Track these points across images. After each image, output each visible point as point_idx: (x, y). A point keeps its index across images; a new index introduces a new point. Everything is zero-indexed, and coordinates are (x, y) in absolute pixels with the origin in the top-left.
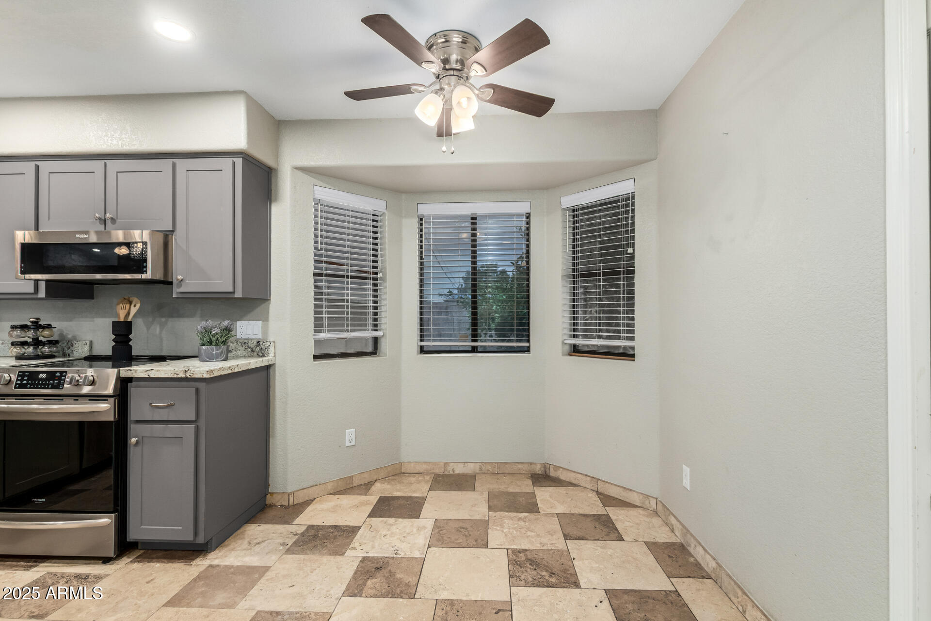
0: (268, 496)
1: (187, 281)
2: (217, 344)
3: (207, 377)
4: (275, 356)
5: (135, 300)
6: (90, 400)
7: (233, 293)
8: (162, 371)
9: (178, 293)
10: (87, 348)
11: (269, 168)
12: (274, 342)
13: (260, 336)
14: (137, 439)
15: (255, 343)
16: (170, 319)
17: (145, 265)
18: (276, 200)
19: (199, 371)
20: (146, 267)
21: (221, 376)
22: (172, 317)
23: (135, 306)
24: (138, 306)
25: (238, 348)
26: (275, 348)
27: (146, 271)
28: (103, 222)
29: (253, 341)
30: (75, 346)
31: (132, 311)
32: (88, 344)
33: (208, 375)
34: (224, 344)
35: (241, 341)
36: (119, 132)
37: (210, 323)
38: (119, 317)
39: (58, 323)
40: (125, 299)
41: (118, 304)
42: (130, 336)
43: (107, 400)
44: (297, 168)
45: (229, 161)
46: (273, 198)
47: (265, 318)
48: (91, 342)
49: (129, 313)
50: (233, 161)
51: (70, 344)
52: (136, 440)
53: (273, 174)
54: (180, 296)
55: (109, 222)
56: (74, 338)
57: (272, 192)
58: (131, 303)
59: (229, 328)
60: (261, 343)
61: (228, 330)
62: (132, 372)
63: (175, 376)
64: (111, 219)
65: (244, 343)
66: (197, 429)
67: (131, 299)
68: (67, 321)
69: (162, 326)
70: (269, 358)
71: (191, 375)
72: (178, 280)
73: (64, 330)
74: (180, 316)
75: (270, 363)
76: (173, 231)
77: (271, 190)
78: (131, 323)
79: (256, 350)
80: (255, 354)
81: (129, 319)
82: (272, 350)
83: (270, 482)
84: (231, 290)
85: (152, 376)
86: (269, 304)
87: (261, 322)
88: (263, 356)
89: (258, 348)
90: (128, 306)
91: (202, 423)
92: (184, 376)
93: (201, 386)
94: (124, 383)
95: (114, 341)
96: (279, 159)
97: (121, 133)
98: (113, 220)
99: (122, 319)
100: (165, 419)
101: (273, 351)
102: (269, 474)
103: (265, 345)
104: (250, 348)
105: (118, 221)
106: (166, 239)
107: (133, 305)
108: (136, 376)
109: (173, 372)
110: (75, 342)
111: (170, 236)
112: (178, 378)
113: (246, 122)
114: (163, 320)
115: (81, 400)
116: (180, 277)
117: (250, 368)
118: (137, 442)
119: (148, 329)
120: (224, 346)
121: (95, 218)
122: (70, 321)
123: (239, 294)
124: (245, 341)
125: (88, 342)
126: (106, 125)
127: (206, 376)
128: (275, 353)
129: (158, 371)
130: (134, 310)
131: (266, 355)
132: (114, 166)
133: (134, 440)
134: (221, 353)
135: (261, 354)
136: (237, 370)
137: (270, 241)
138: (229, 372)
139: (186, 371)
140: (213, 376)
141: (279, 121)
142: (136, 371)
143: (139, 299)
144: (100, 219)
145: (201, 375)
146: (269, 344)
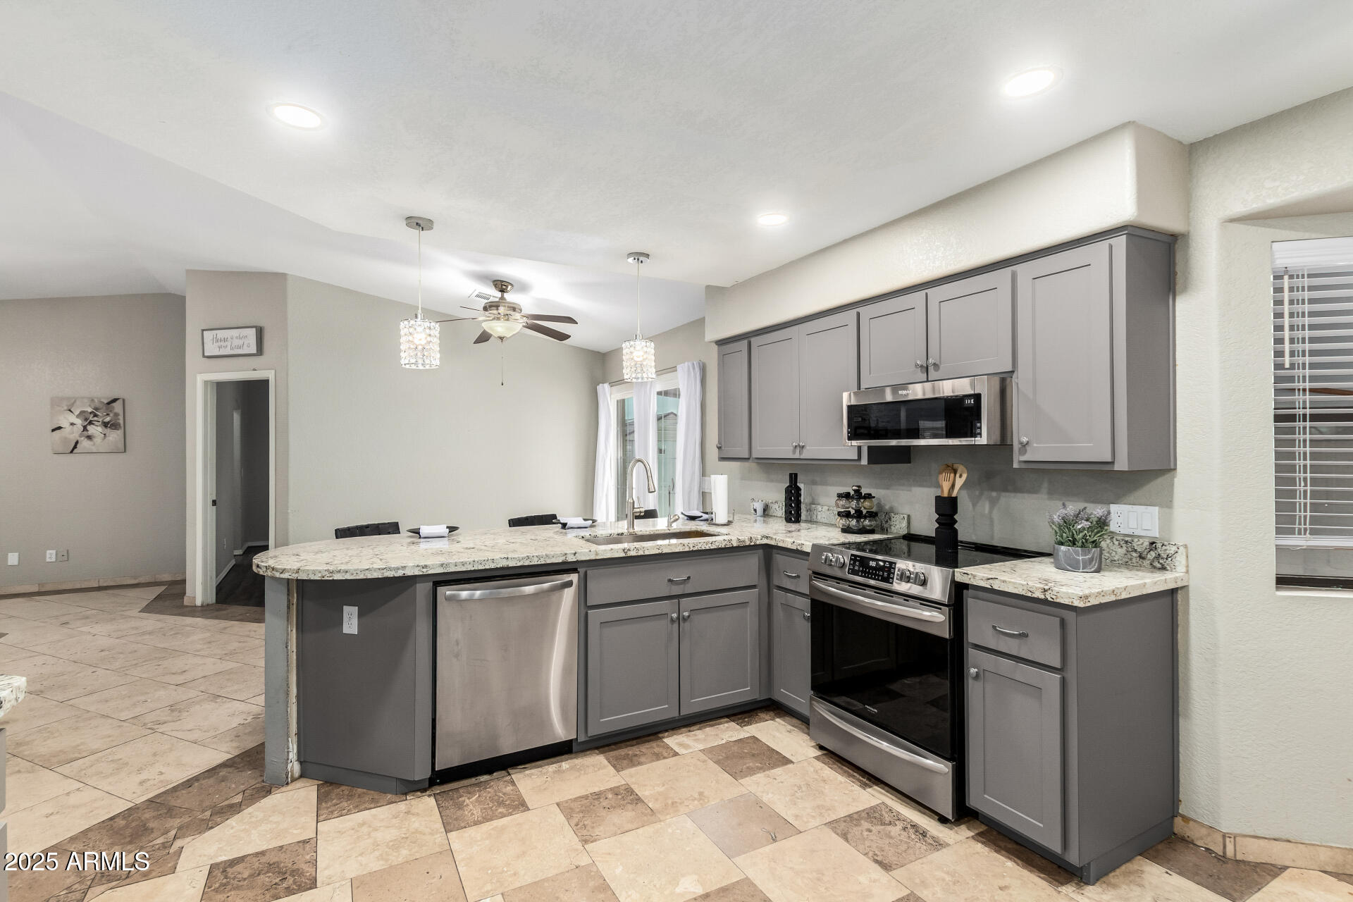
0: (1178, 820)
1: (1035, 445)
2: (1083, 546)
3: (1080, 606)
4: (1187, 572)
5: (961, 468)
6: (921, 604)
7: (1112, 463)
8: (1010, 582)
9: (1020, 462)
10: (904, 524)
11: (1172, 235)
12: (1186, 546)
13: (1155, 533)
14: (976, 670)
15: (1146, 544)
16: (1003, 494)
17: (978, 425)
18: (1185, 289)
19: (1067, 593)
20: (980, 428)
21: (1101, 604)
22: (1006, 490)
23: (961, 476)
24: (965, 476)
25: (1113, 548)
26: (1187, 557)
27: (980, 434)
28: (925, 370)
29: (1141, 541)
30: (893, 519)
31: (956, 483)
32: (906, 519)
33: (1082, 603)
34: (1096, 547)
35: (1119, 538)
36: (943, 249)
37: (1072, 508)
38: (942, 491)
39: (875, 490)
40: (948, 466)
41: (941, 473)
42: (955, 517)
43: (940, 609)
44: (1232, 220)
45: (1103, 246)
46: (1178, 288)
47: (1166, 502)
48: (909, 516)
49: (953, 486)
50: (1110, 244)
51: (888, 514)
52: (977, 672)
53: (1178, 246)
54: (1024, 466)
55: (931, 369)
56: (892, 510)
57: (1178, 276)
58: (955, 473)
59: (1105, 521)
60: (1159, 545)
61: (1102, 523)
62: (970, 576)
63: (1029, 594)
64: (935, 364)
65: (1127, 541)
66: (1064, 683)
67: (955, 466)
68: (884, 489)
69: (993, 503)
70: (1177, 575)
71: (1054, 597)
72: (1021, 443)
73: (882, 500)
74: (1017, 490)
75: (1180, 584)
76: (1013, 372)
77: (1175, 274)
78: (956, 498)
79: (1149, 556)
80: (1146, 563)
81: (954, 495)
82: (1180, 560)
83: (1181, 797)
84: (1109, 460)
85: (996, 587)
86: (1174, 477)
87: (1157, 508)
88: (1163, 568)
89: (1153, 554)
90: (952, 475)
91: (1071, 676)
92: (1042, 597)
93: (1070, 616)
94: (959, 590)
95: (938, 523)
96: (1191, 214)
97: (945, 250)
98: (936, 366)
99: (946, 494)
100: (1015, 653)
101: (1184, 562)
102: (1179, 781)
103: (1166, 550)
104: (1136, 551)
105: (942, 366)
106: (1004, 383)
107: (958, 475)
108: (975, 584)
109: (1025, 588)
110: (892, 514)
111: (1008, 380)
112: (1034, 598)
113: (1134, 174)
114: (994, 494)
115: (912, 602)
116: (1025, 440)
117: (1145, 592)
118: (978, 675)
119: (974, 505)
120: (1094, 549)
121: (917, 365)
122: (888, 489)
123: (1122, 465)
124: (1127, 539)
125: (906, 516)
126: (927, 245)
127: (1077, 603)
128: (1187, 566)
129: (1004, 581)
130: (959, 482)
131: (1168, 568)
132: (936, 294)
133: (973, 671)
134: (1091, 560)
135: (1159, 566)
136: (1124, 596)
137: (1175, 365)
138: (1113, 598)
139: (1045, 591)
140: (1089, 604)
141: (1192, 145)
142: (974, 576)
143: (966, 468)
144: (922, 366)
145: (1071, 600)
146: (1174, 549)
